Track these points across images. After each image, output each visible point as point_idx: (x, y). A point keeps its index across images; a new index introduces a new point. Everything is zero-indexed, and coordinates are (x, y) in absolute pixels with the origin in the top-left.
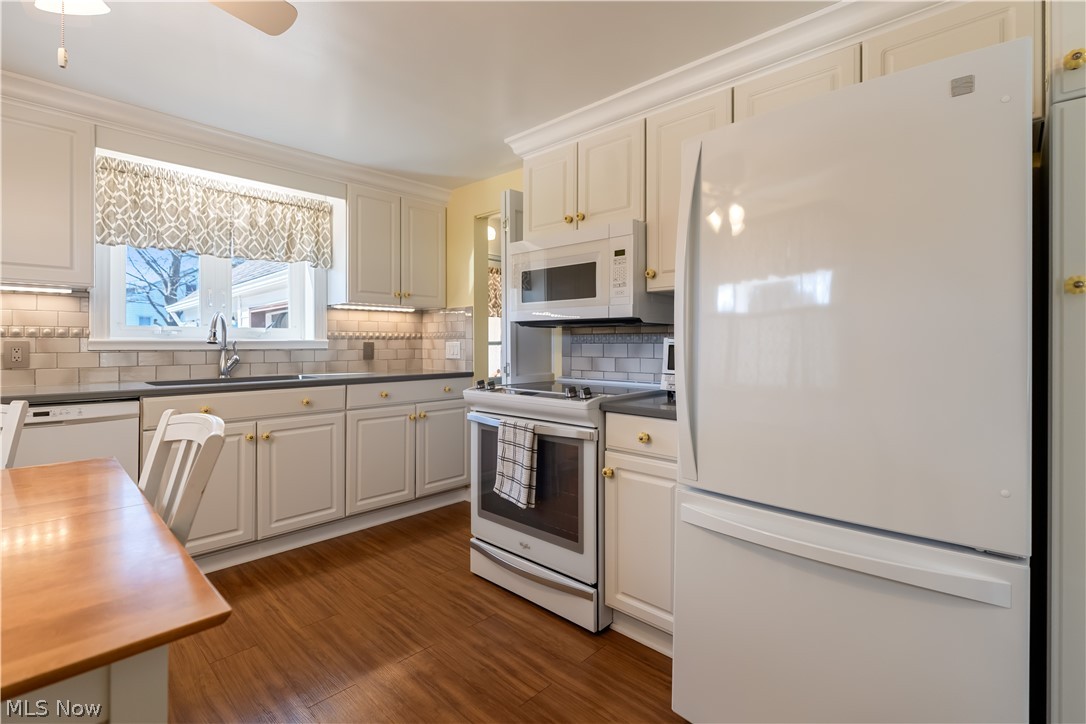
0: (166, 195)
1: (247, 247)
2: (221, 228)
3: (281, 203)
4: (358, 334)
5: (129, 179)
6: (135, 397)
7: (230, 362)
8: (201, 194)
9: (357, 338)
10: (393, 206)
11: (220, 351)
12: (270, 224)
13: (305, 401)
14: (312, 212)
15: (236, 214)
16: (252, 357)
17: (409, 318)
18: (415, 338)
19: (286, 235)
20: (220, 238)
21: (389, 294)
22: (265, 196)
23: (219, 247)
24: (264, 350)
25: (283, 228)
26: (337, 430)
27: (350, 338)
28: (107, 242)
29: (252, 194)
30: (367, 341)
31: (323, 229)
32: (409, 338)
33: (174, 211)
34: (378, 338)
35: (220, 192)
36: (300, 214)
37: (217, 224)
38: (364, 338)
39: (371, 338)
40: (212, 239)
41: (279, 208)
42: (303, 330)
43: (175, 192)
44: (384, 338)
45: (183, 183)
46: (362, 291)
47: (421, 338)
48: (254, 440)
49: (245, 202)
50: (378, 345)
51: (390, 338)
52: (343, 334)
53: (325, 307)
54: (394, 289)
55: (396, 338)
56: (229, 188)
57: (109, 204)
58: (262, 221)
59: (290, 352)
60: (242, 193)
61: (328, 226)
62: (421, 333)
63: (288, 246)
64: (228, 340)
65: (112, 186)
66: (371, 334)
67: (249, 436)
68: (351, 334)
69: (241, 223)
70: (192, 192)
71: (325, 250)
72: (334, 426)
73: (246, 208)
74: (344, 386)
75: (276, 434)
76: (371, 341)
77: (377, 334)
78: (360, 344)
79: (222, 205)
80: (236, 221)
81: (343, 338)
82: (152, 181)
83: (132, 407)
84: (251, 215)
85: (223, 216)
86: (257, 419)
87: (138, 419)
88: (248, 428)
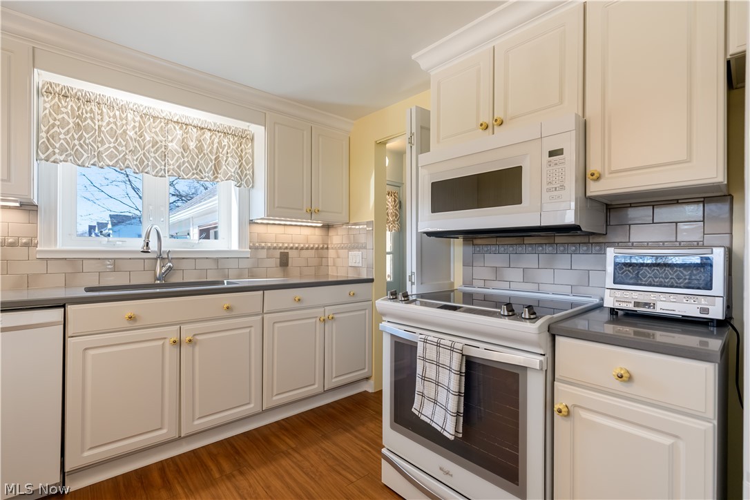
0: (106, 119)
1: (179, 167)
2: (157, 150)
3: (210, 130)
4: (275, 245)
5: (71, 103)
6: (61, 304)
7: (164, 269)
8: (138, 119)
9: (275, 248)
10: (305, 132)
11: (156, 259)
12: (200, 148)
13: (225, 306)
14: (236, 139)
15: (170, 138)
16: (184, 264)
17: (317, 232)
18: (322, 248)
19: (213, 158)
20: (156, 160)
21: (302, 210)
22: (195, 123)
23: (154, 167)
24: (195, 259)
25: (211, 152)
26: (255, 332)
27: (269, 248)
28: (52, 159)
29: (184, 120)
30: (282, 251)
31: (246, 153)
32: (317, 249)
33: (113, 133)
34: (292, 248)
35: (155, 118)
36: (226, 140)
37: (153, 147)
38: (280, 248)
39: (286, 248)
40: (148, 159)
41: (208, 134)
42: (229, 241)
43: (115, 116)
44: (297, 248)
45: (122, 109)
46: (279, 207)
47: (327, 248)
48: (178, 343)
49: (177, 128)
50: (292, 254)
51: (302, 249)
52: (263, 244)
53: (247, 222)
54: (306, 206)
55: (307, 249)
56: (164, 115)
57: (53, 126)
58: (192, 145)
59: (218, 260)
60: (175, 120)
61: (250, 151)
62: (327, 244)
63: (215, 168)
64: (162, 249)
65: (57, 109)
66: (286, 245)
67: (172, 340)
68: (269, 245)
69: (173, 146)
70: (130, 116)
71: (248, 172)
72: (253, 329)
73: (179, 133)
74: (262, 292)
75: (198, 338)
76: (286, 251)
77: (291, 245)
78: (277, 254)
79: (157, 130)
80: (170, 144)
81: (263, 248)
82: (93, 106)
83: (57, 314)
84: (183, 139)
85: (158, 139)
86: (181, 323)
87: (62, 326)
88: (171, 333)
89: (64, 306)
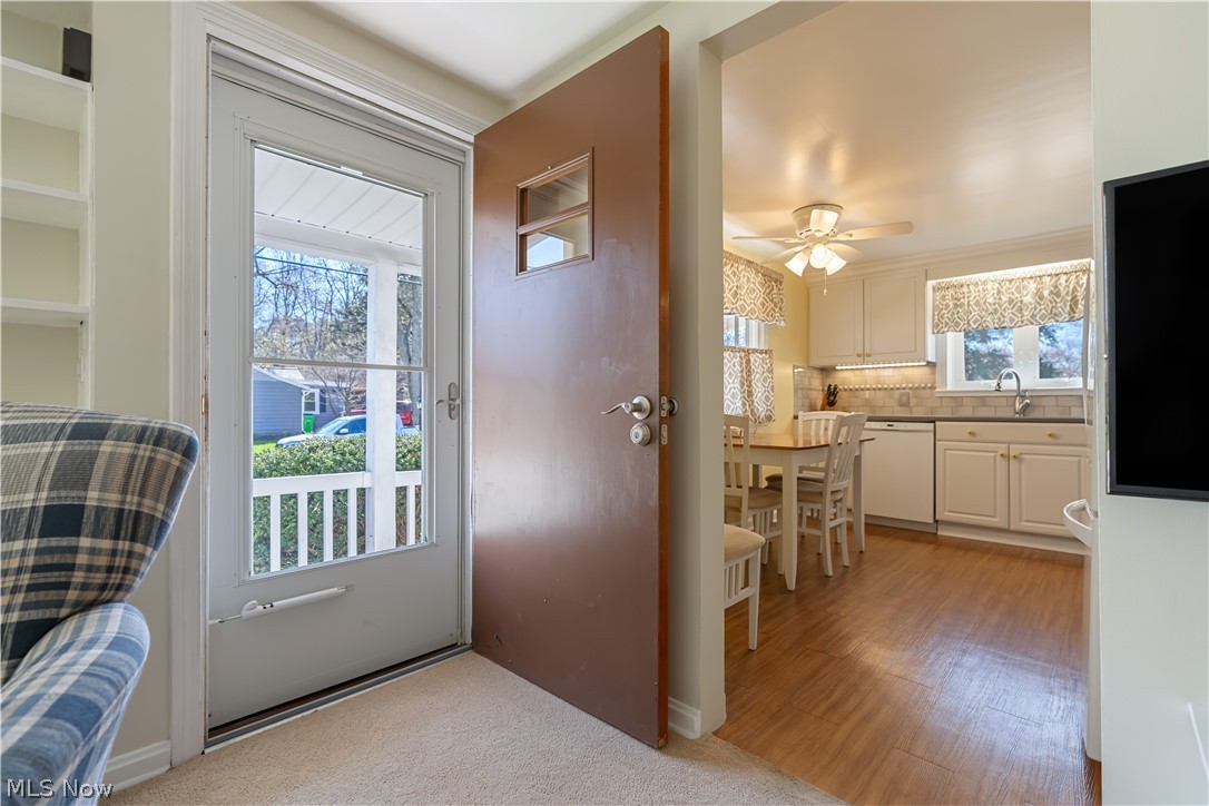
0: (974, 294)
2: (1013, 307)
3: (1066, 273)
5: (951, 291)
7: (1022, 405)
8: (997, 285)
11: (1016, 397)
13: (1049, 433)
15: (1025, 293)
16: (1045, 402)
19: (1069, 298)
22: (1049, 272)
23: (1012, 320)
24: (1057, 396)
25: (1067, 294)
28: (941, 332)
29: (1037, 274)
33: (977, 304)
35: (1011, 281)
37: (1010, 304)
40: (1004, 316)
41: (1064, 278)
43: (979, 291)
45: (985, 283)
48: (1006, 457)
49: (1032, 282)
56: (1018, 277)
57: (942, 309)
58: (1046, 293)
60: (1030, 277)
64: (1022, 388)
65: (943, 298)
67: (1002, 454)
69: (1028, 299)
73: (1033, 286)
79: (1013, 290)
80: (1024, 299)
82: (965, 289)
83: (929, 427)
84: (1038, 291)
85: (1013, 297)
86: (1009, 443)
87: (932, 434)
88: (1002, 449)
89: (934, 422)
